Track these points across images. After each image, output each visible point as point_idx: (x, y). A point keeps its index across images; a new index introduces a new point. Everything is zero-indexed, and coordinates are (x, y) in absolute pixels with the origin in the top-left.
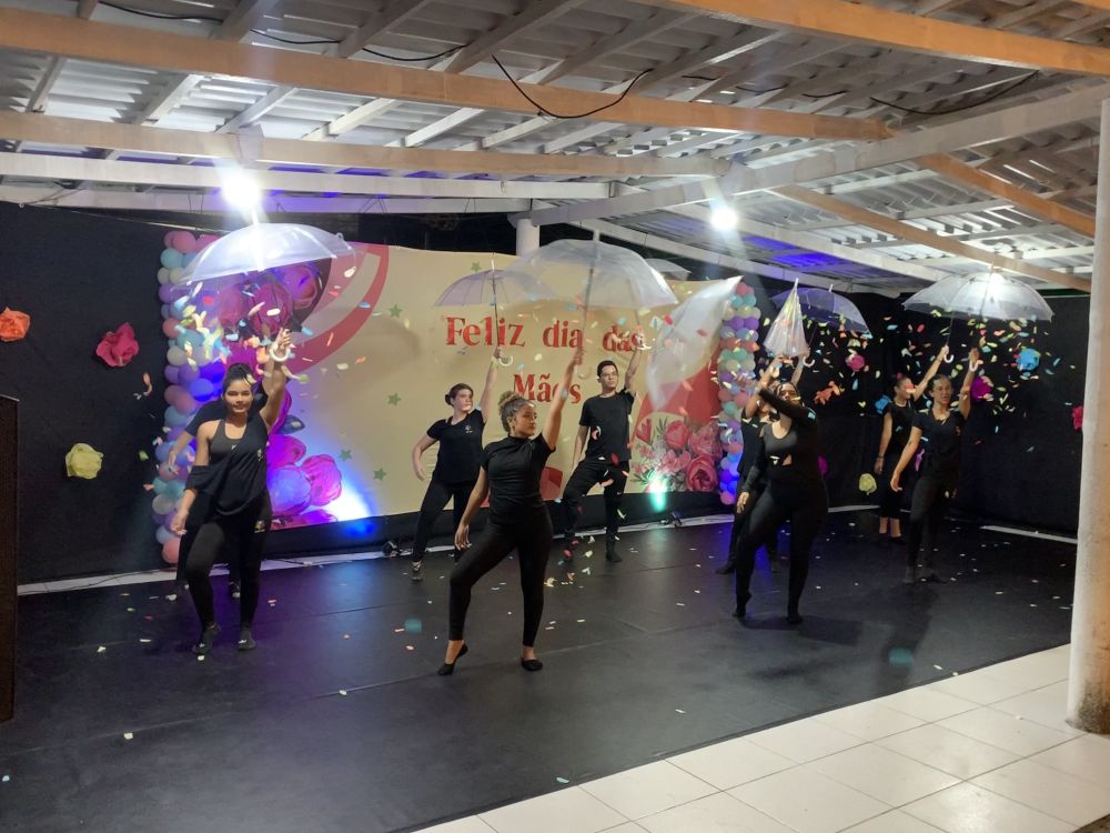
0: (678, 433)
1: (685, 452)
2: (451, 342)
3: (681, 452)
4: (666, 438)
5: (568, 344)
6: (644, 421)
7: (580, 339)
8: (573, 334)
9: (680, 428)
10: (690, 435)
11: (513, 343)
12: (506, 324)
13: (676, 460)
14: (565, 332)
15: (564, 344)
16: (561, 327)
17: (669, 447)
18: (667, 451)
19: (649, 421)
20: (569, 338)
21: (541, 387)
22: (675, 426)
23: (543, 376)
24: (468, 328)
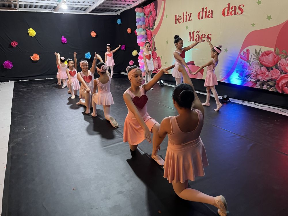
0: (270, 58)
1: (275, 69)
2: (176, 23)
3: (272, 69)
4: (260, 60)
5: (207, 17)
6: (245, 50)
7: (212, 14)
8: (209, 12)
9: (271, 55)
10: (279, 59)
11: (189, 20)
12: (188, 14)
13: (267, 73)
14: (206, 12)
15: (205, 18)
16: (205, 10)
17: (262, 65)
18: (261, 67)
19: (248, 50)
20: (208, 14)
21: (196, 36)
22: (267, 54)
23: (197, 32)
24: (179, 18)
